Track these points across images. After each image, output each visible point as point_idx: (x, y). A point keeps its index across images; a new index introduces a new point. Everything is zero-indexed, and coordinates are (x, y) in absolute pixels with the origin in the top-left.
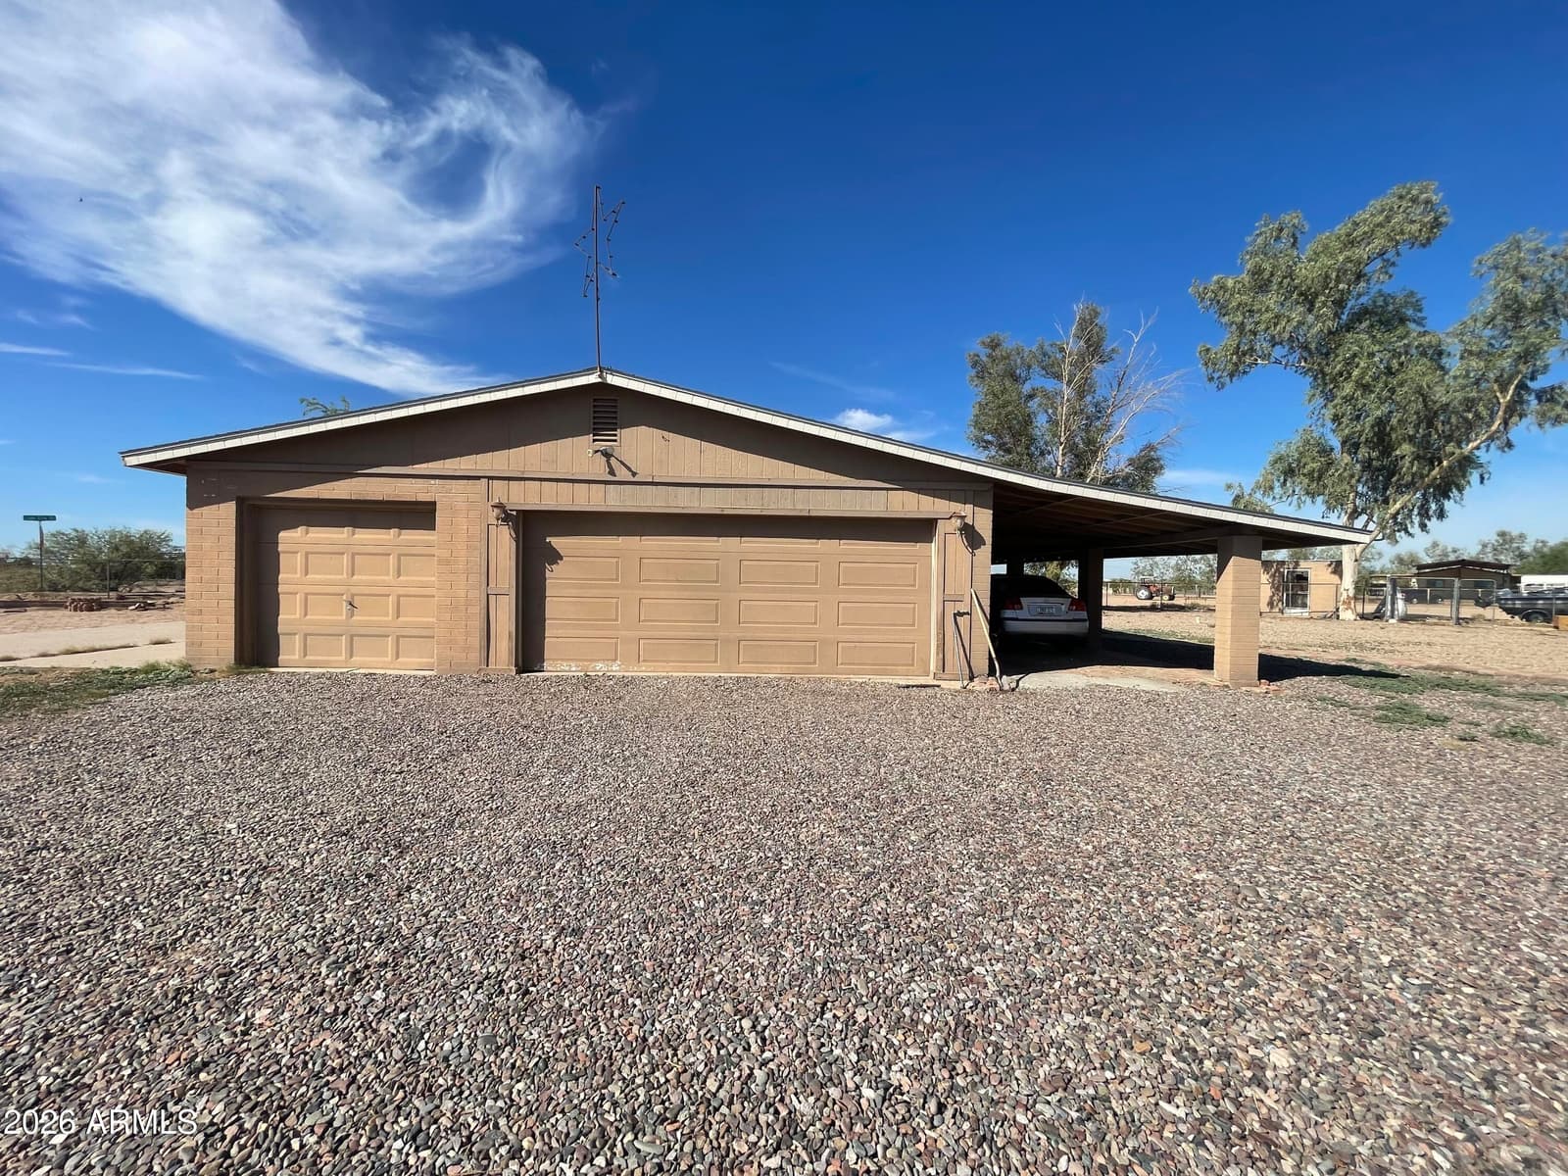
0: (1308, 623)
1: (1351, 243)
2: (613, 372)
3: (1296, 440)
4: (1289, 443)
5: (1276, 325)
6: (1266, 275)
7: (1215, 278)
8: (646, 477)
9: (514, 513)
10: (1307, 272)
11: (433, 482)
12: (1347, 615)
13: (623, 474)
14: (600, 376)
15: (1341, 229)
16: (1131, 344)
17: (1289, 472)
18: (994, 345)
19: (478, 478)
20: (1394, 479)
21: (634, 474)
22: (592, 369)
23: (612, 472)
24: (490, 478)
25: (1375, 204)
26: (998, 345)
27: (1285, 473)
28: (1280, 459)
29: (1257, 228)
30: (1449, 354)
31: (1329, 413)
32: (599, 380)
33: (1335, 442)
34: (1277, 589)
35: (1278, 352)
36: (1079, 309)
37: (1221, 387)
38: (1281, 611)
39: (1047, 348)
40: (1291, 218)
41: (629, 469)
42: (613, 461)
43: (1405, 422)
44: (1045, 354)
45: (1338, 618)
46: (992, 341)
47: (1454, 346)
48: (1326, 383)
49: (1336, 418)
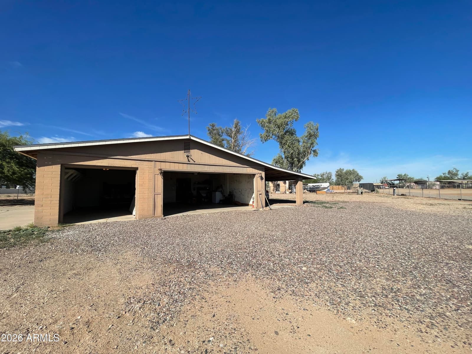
0: (280, 194)
1: (285, 117)
2: (192, 136)
3: (278, 156)
4: (276, 157)
5: (274, 131)
6: (271, 120)
7: (262, 119)
8: (197, 163)
9: (163, 171)
10: (279, 122)
11: (137, 161)
12: (287, 192)
13: (192, 162)
14: (189, 137)
15: (284, 114)
16: (245, 131)
17: (276, 162)
18: (213, 126)
19: (152, 161)
20: (294, 165)
21: (194, 162)
22: (187, 135)
23: (189, 161)
24: (155, 161)
25: (289, 111)
26: (214, 126)
27: (276, 163)
28: (275, 160)
29: (269, 110)
30: (301, 142)
31: (283, 150)
32: (189, 138)
33: (283, 156)
34: (274, 187)
35: (274, 137)
36: (235, 121)
37: (263, 143)
38: (275, 192)
39: (228, 129)
40: (275, 109)
41: (193, 160)
42: (189, 158)
43: (295, 154)
44: (227, 130)
45: (286, 193)
46: (213, 125)
47: (302, 141)
48: (282, 145)
49: (285, 152)
